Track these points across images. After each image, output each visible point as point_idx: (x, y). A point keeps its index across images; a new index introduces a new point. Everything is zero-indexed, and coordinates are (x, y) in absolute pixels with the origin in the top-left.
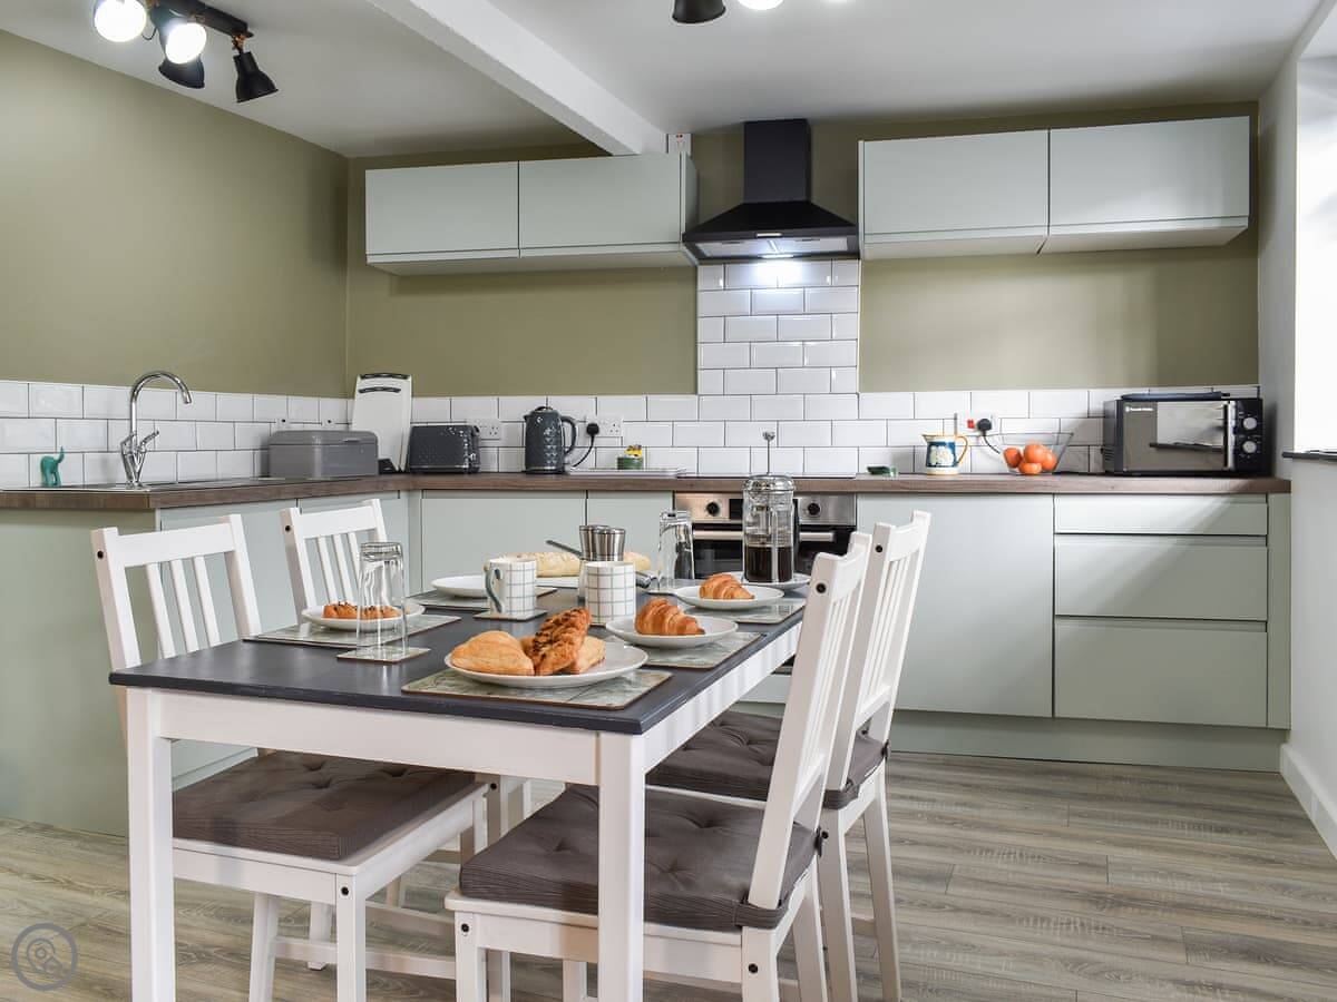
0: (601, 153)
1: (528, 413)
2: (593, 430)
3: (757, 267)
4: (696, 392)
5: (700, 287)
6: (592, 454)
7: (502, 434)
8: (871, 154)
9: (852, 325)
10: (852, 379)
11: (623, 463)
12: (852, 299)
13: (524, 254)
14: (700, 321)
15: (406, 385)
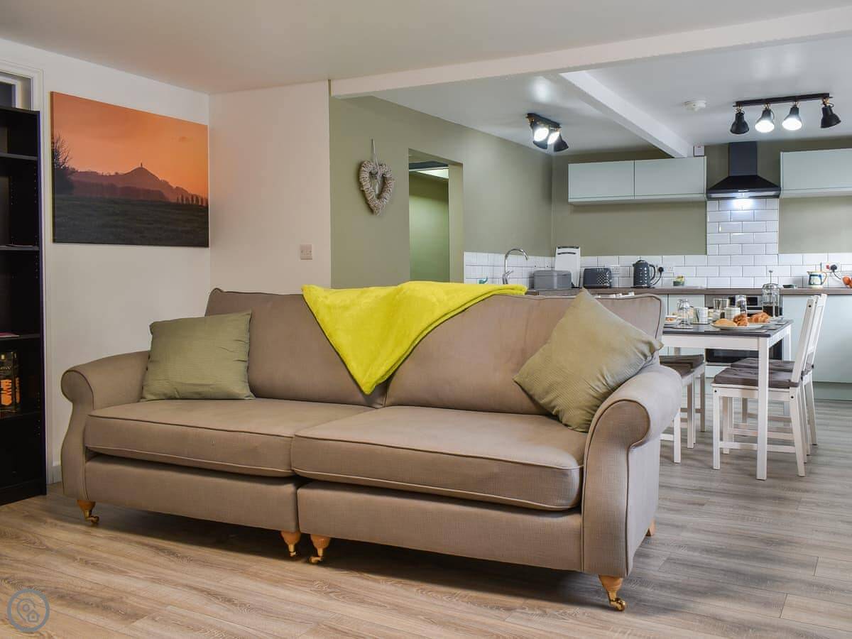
0: (670, 157)
1: (635, 262)
2: (661, 270)
3: (734, 202)
4: (706, 254)
5: (708, 210)
6: (660, 281)
7: (621, 271)
8: (786, 157)
9: (775, 226)
10: (775, 248)
11: (676, 284)
12: (775, 215)
13: (636, 198)
14: (708, 225)
15: (578, 251)
